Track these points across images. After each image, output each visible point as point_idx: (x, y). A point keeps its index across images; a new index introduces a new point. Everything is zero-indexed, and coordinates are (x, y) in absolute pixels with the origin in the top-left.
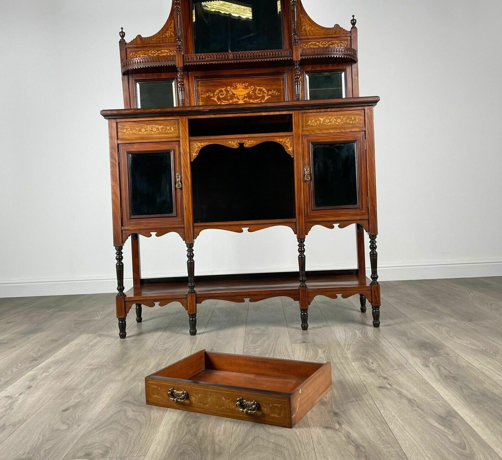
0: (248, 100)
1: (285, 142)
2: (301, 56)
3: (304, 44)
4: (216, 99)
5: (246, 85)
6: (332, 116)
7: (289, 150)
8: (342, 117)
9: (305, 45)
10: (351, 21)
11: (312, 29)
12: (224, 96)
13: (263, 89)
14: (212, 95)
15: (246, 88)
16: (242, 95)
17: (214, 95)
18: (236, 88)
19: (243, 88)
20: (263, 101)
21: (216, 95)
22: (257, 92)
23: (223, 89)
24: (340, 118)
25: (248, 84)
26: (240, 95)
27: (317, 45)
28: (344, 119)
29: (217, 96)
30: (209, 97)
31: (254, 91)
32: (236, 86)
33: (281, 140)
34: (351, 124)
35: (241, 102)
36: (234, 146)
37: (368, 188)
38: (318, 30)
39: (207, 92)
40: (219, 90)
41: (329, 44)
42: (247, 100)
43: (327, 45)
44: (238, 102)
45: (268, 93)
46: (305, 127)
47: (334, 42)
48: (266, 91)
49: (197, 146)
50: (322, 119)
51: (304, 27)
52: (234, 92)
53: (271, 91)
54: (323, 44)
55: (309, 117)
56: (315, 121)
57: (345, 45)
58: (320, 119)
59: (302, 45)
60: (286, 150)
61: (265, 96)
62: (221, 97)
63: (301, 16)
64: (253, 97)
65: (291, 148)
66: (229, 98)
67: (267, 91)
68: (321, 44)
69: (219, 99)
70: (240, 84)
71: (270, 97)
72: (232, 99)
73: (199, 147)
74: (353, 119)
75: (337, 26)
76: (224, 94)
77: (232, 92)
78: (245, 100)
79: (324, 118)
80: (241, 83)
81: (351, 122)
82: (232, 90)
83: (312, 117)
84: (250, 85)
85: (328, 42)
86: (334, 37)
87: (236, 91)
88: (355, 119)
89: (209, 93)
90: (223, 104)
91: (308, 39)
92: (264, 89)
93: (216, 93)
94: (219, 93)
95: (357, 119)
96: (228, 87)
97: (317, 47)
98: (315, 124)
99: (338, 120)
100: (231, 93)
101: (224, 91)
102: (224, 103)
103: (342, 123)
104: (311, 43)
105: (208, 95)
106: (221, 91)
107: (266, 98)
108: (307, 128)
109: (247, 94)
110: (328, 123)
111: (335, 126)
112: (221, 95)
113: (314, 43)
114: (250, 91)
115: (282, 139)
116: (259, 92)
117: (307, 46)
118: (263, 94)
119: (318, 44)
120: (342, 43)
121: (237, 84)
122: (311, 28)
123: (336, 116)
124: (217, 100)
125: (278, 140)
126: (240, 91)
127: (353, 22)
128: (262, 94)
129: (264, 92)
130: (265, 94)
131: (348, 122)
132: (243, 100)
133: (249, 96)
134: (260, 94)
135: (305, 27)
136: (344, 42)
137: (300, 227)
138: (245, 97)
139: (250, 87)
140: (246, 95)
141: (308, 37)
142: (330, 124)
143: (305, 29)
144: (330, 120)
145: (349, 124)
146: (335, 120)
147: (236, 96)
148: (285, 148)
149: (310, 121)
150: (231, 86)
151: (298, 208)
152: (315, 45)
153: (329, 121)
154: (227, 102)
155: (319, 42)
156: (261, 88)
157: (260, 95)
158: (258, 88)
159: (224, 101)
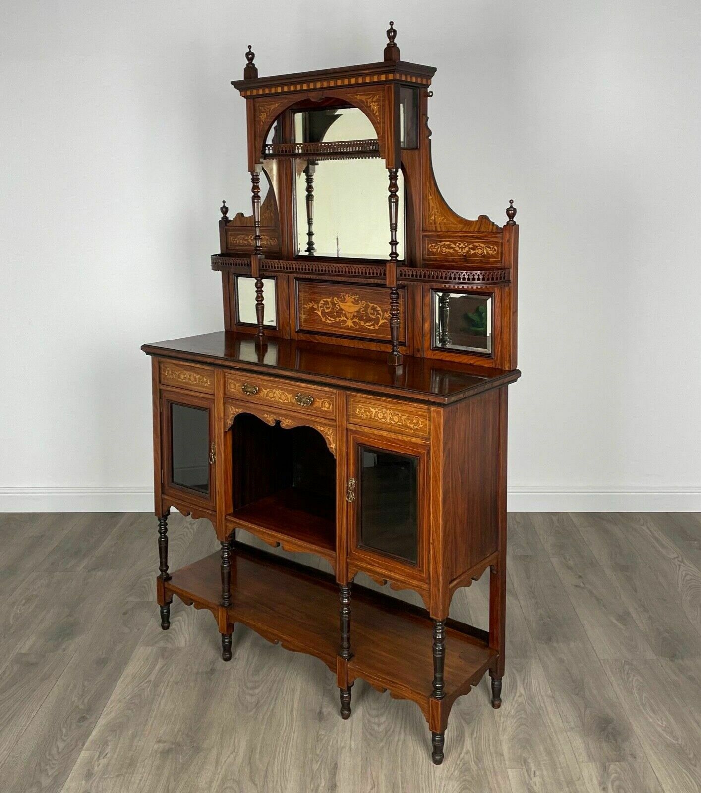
0: (358, 321)
1: (327, 433)
2: (397, 279)
3: (433, 245)
4: (320, 313)
5: (356, 299)
6: (386, 408)
7: (331, 446)
8: (400, 415)
9: (435, 246)
10: (508, 210)
11: (445, 221)
12: (329, 310)
13: (376, 307)
14: (316, 307)
15: (356, 302)
16: (351, 313)
17: (318, 306)
18: (343, 301)
19: (352, 302)
20: (377, 327)
21: (321, 307)
22: (369, 310)
23: (329, 300)
24: (398, 415)
25: (358, 297)
26: (348, 312)
27: (451, 248)
28: (402, 419)
29: (321, 309)
30: (313, 309)
31: (367, 308)
32: (344, 298)
33: (322, 429)
34: (412, 429)
35: (350, 323)
36: (269, 421)
37: (431, 541)
38: (453, 223)
39: (311, 302)
40: (324, 301)
41: (470, 248)
42: (356, 320)
43: (467, 249)
44: (346, 322)
45: (383, 316)
46: (352, 418)
47: (477, 244)
48: (380, 312)
49: (232, 412)
50: (374, 411)
51: (433, 217)
52: (342, 307)
53: (387, 312)
54: (460, 246)
55: (357, 404)
56: (364, 411)
57: (494, 251)
58: (372, 410)
59: (430, 246)
60: (328, 446)
61: (379, 319)
62: (326, 311)
63: (430, 197)
64: (365, 318)
65: (334, 445)
66: (335, 314)
67: (382, 312)
68: (458, 246)
69: (323, 313)
70: (349, 296)
71: (386, 321)
72: (339, 316)
73: (233, 414)
74: (415, 421)
75: (484, 218)
76: (330, 308)
77: (339, 306)
78: (355, 320)
79: (377, 410)
80: (350, 294)
81: (412, 426)
82: (340, 303)
83: (361, 404)
84: (361, 299)
85: (469, 245)
86: (478, 238)
87: (344, 306)
88: (418, 423)
89: (313, 302)
90: (328, 321)
91: (439, 236)
92: (378, 309)
93: (320, 305)
94: (324, 304)
95: (420, 423)
96: (335, 298)
97: (451, 251)
98: (365, 416)
99: (394, 418)
100: (338, 308)
101: (330, 303)
102: (330, 320)
103: (400, 424)
104: (443, 243)
105: (311, 306)
106: (326, 302)
107: (381, 322)
108: (354, 419)
109: (357, 311)
110: (380, 419)
111: (390, 426)
112: (328, 308)
113: (447, 243)
114: (361, 309)
115: (324, 428)
116: (372, 311)
117: (437, 247)
118: (377, 314)
119: (453, 246)
120: (490, 248)
121: (345, 296)
122: (444, 219)
123: (393, 411)
124: (322, 314)
125: (319, 428)
126: (349, 307)
127: (511, 212)
128: (375, 315)
129: (378, 313)
130: (379, 316)
131: (408, 424)
132: (352, 319)
133: (359, 315)
134: (373, 314)
135: (435, 217)
136: (493, 248)
137: (341, 567)
138: (354, 316)
139: (361, 302)
140: (356, 314)
141: (439, 234)
142: (383, 420)
143: (435, 220)
144: (384, 414)
145: (409, 428)
146: (390, 416)
147: (344, 312)
148: (327, 442)
149: (358, 410)
150: (338, 297)
151: (339, 537)
152: (449, 247)
153: (382, 415)
154: (332, 319)
155: (455, 243)
156: (375, 306)
157: (373, 317)
158: (371, 305)
159: (329, 318)
